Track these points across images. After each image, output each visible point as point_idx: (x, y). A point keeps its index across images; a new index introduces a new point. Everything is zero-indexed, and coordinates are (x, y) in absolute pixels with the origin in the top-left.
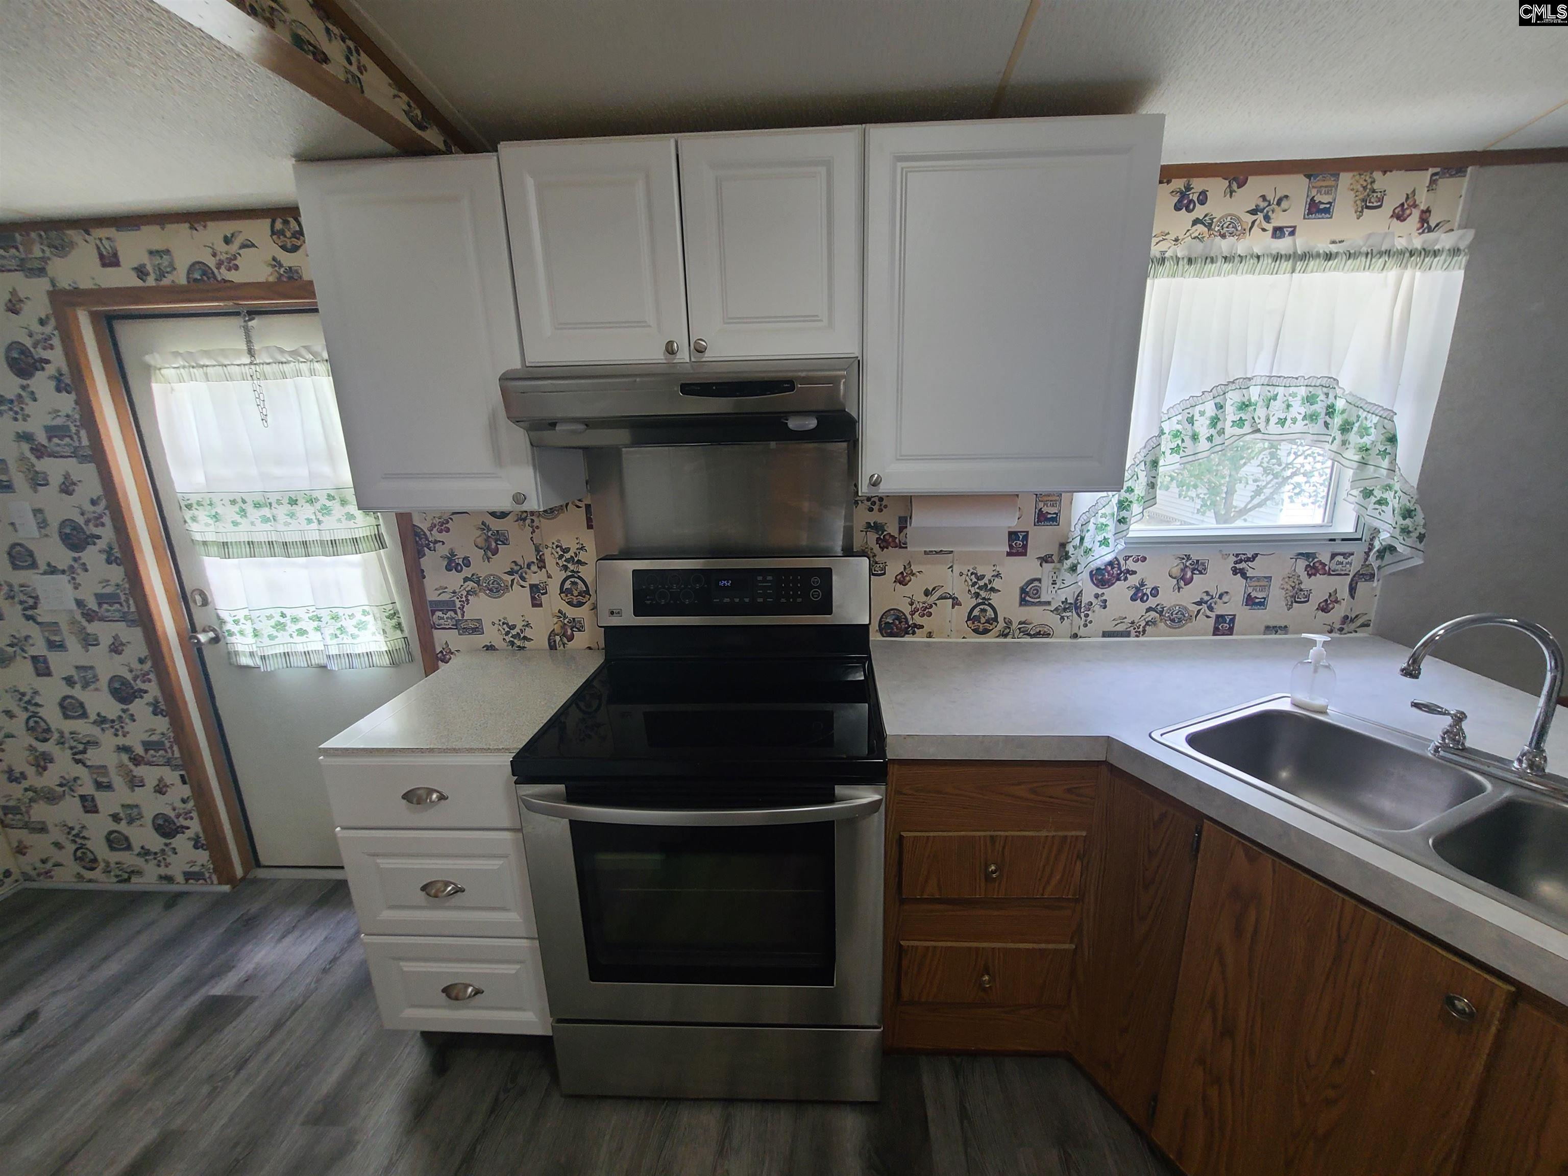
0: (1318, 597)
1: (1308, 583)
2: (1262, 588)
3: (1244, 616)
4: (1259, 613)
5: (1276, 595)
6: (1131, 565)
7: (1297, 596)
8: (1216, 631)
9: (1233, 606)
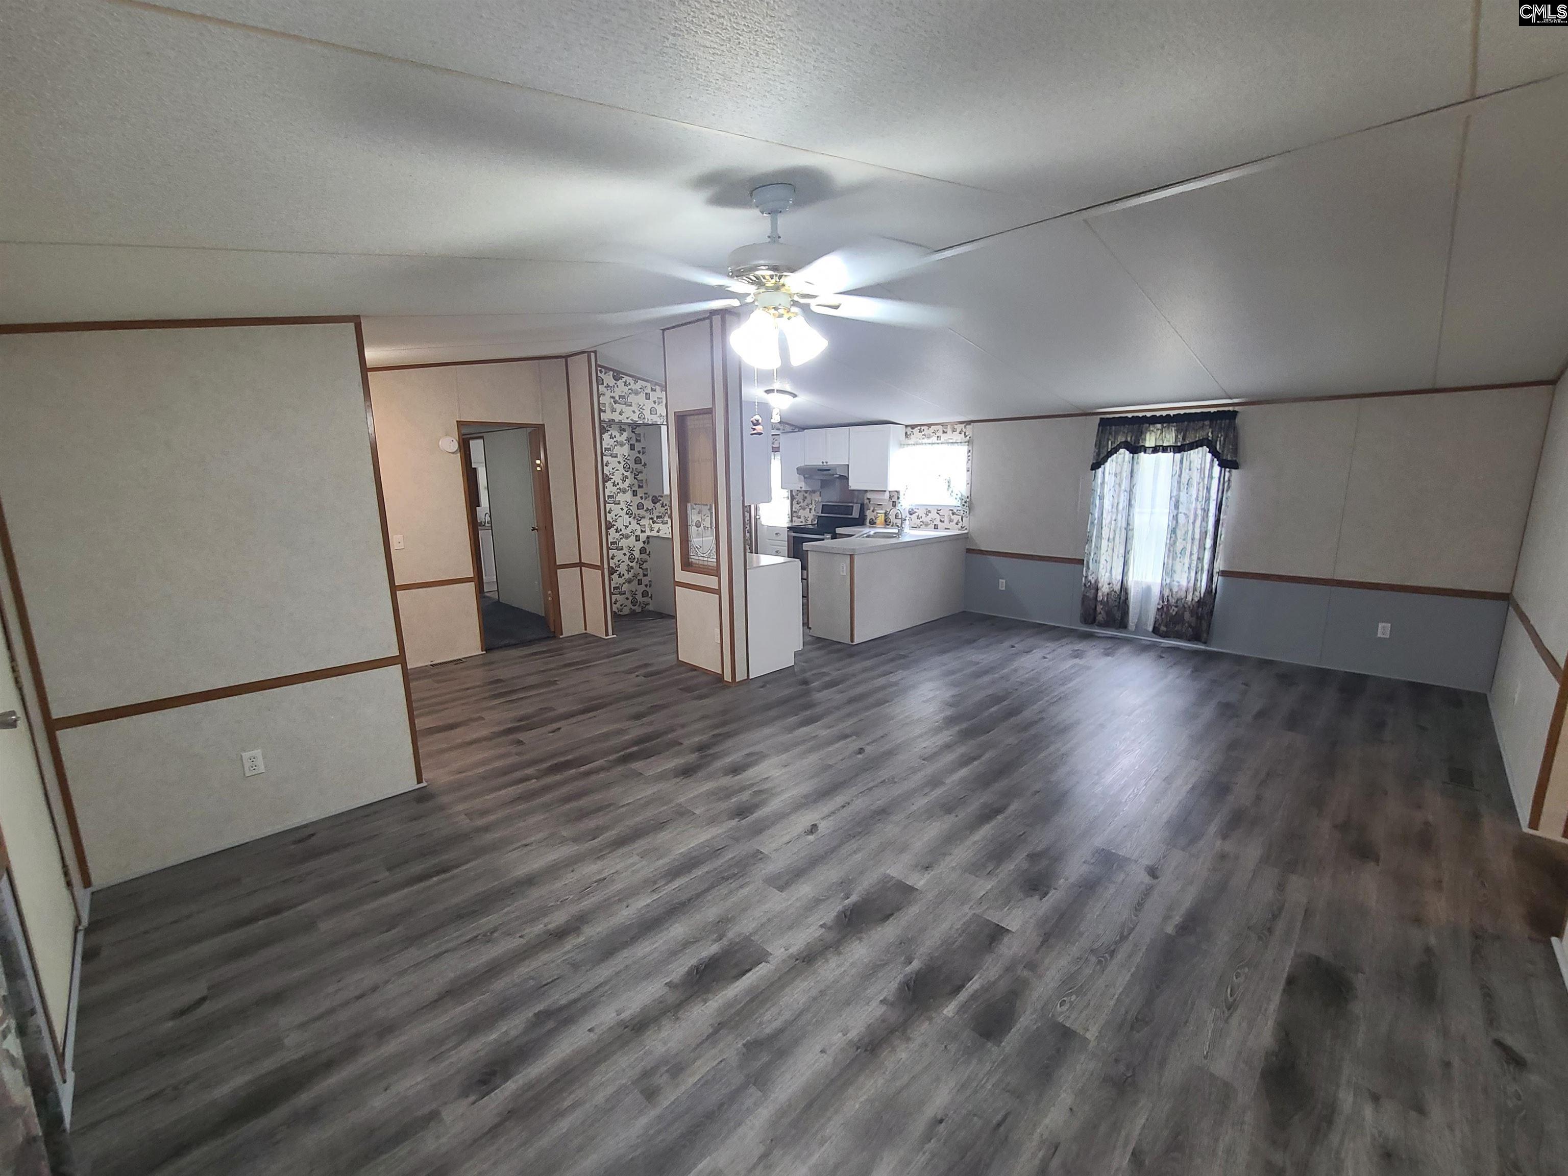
0: (955, 521)
1: (953, 517)
2: (943, 518)
3: (940, 524)
4: (943, 524)
5: (946, 519)
6: (916, 510)
7: (951, 521)
8: (935, 528)
9: (937, 522)
